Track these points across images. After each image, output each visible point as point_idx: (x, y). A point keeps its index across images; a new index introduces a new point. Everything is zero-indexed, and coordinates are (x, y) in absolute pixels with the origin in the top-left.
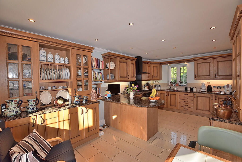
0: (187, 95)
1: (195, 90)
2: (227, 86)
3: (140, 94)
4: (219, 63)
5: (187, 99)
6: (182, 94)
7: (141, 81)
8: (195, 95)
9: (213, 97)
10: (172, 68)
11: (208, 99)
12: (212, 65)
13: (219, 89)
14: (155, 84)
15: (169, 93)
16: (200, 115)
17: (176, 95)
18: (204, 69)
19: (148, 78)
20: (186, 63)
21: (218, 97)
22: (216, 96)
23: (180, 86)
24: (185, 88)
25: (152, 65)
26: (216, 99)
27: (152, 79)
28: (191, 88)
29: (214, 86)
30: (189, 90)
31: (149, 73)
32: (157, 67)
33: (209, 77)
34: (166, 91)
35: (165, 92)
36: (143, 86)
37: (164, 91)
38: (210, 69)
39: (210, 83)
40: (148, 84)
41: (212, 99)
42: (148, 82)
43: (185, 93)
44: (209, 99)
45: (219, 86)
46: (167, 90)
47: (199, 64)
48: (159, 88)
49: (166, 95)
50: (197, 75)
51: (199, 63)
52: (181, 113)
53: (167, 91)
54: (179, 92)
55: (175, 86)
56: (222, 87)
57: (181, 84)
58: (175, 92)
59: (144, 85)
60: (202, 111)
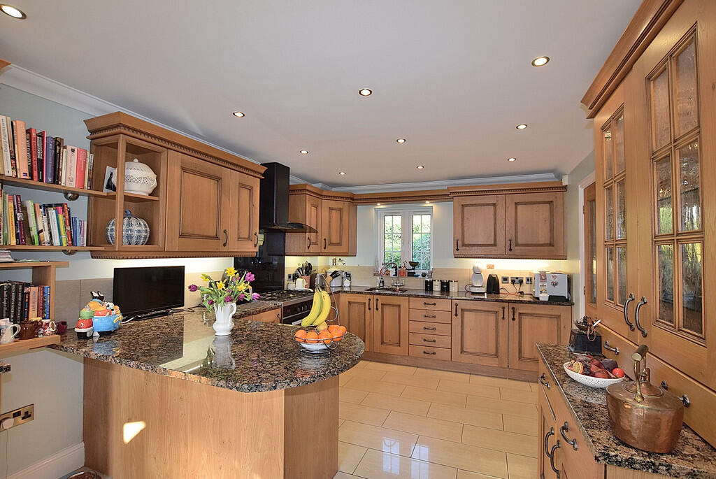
0: (432, 307)
1: (453, 288)
2: (541, 279)
3: (271, 309)
4: (519, 207)
5: (432, 320)
6: (418, 304)
7: (284, 255)
8: (457, 305)
9: (506, 310)
10: (388, 219)
11: (492, 318)
12: (500, 211)
13: (517, 286)
14: (332, 270)
15: (377, 300)
16: (471, 370)
17: (399, 306)
18: (480, 225)
19: (308, 247)
20: (428, 204)
21: (521, 312)
22: (513, 308)
23: (412, 275)
24: (426, 282)
25: (327, 204)
26: (514, 319)
27: (323, 250)
28: (443, 283)
29: (505, 276)
30: (437, 287)
31: (311, 230)
32: (340, 210)
33: (493, 250)
34: (368, 293)
35: (364, 299)
36: (290, 277)
37: (361, 293)
38: (495, 224)
39: (495, 268)
40: (308, 269)
41: (503, 318)
42: (309, 259)
43: (427, 300)
44: (495, 318)
45: (517, 278)
46: (371, 290)
47: (466, 208)
48: (347, 283)
49: (369, 309)
50: (460, 243)
51: (467, 205)
52: (416, 368)
53: (373, 294)
54: (409, 296)
55: (396, 275)
56: (524, 281)
57: (414, 269)
58: (397, 295)
59: (292, 272)
60: (477, 358)
